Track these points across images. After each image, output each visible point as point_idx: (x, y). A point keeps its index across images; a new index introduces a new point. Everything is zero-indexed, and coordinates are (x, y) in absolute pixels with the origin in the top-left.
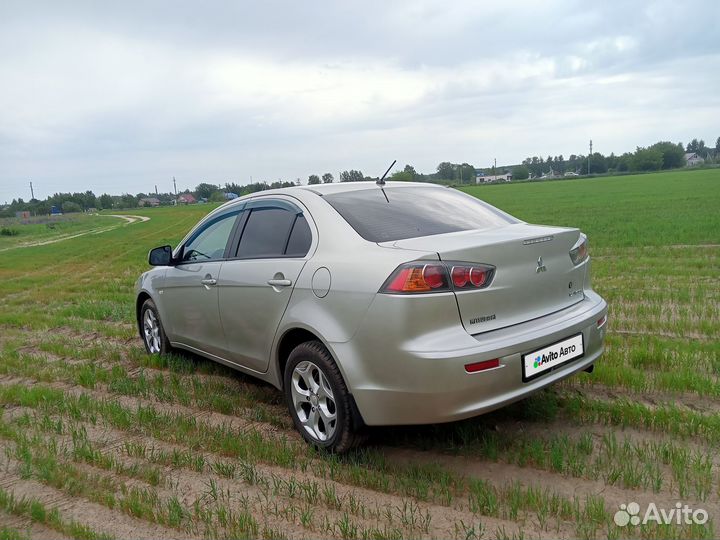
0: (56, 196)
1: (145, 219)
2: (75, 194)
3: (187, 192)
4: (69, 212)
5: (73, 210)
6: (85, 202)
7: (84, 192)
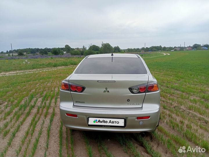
0: (152, 47)
1: (169, 54)
2: (157, 46)
3: (190, 46)
4: (154, 51)
5: (155, 51)
6: (159, 49)
7: (159, 46)
